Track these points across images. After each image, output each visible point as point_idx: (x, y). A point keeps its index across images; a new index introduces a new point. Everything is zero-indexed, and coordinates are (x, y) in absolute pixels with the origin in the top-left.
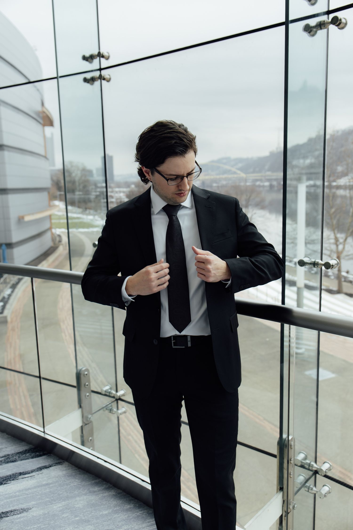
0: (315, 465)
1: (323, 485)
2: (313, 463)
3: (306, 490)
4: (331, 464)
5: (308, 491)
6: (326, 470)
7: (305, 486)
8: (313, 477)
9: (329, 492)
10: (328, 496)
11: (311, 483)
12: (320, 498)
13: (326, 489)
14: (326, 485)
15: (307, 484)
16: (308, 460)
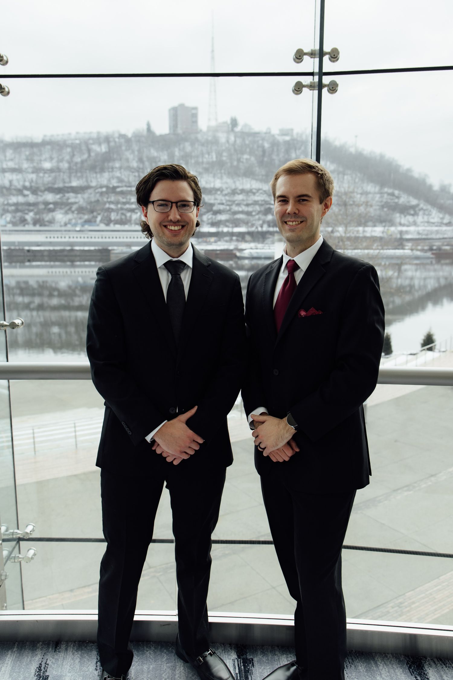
0: (18, 531)
1: (27, 550)
2: (16, 531)
3: (12, 562)
4: (34, 525)
5: (15, 562)
6: (31, 531)
7: (11, 557)
8: (17, 546)
9: (35, 554)
10: (35, 557)
11: (15, 553)
12: (27, 562)
13: (31, 552)
14: (31, 549)
15: (13, 555)
16: (11, 530)
